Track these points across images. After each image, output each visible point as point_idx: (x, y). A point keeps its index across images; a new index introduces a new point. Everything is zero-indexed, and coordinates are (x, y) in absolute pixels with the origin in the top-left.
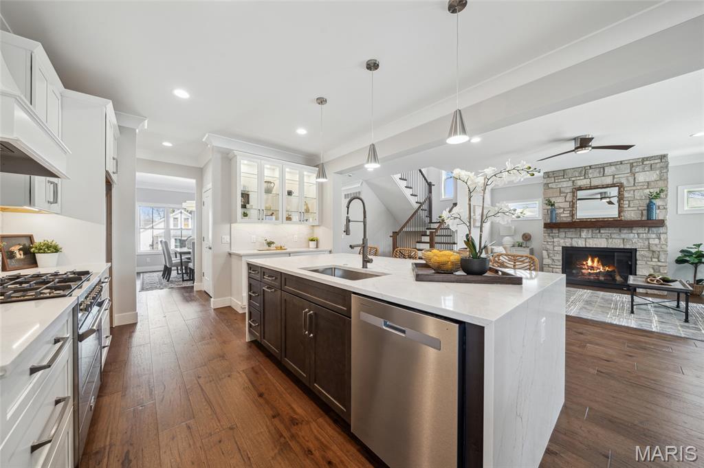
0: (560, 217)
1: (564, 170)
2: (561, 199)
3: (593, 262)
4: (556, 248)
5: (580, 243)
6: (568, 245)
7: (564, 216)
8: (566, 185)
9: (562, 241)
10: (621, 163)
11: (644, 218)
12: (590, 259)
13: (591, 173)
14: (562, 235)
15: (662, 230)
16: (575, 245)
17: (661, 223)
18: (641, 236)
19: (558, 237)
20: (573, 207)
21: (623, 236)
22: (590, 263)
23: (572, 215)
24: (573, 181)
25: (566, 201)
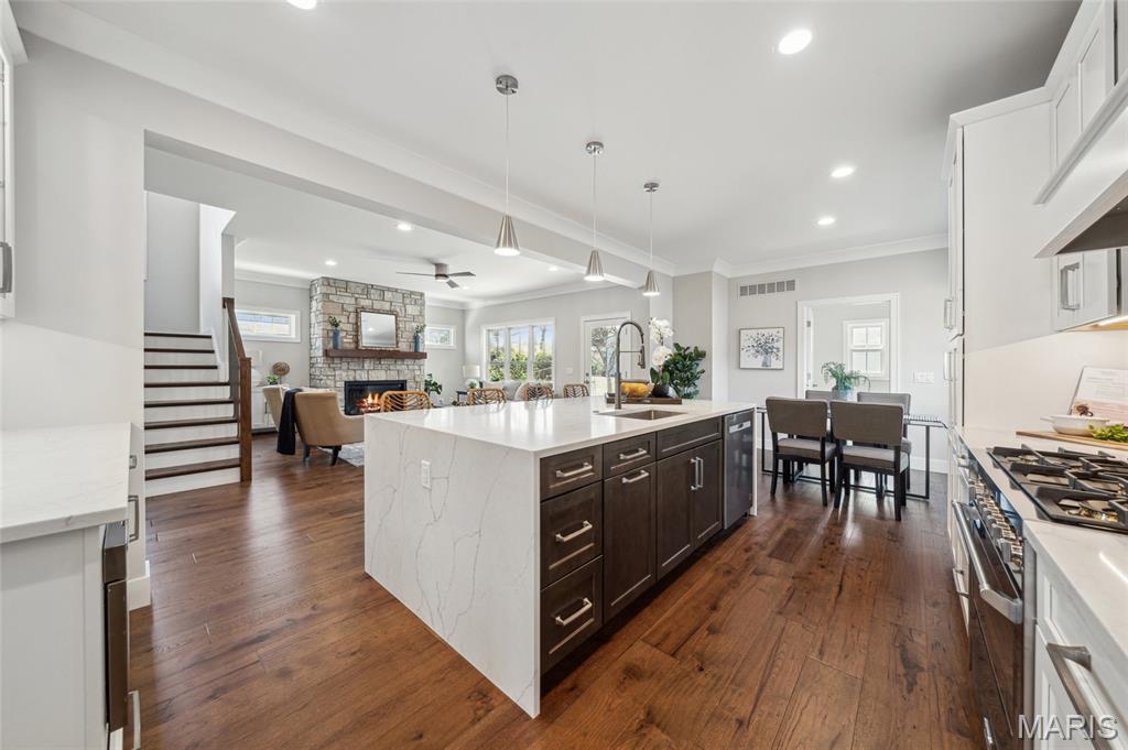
0: (343, 342)
1: (347, 282)
2: (344, 319)
3: (373, 398)
4: (338, 384)
5: (362, 376)
6: (351, 379)
7: (346, 341)
8: (349, 301)
9: (344, 374)
10: (396, 291)
11: (412, 350)
12: (370, 396)
13: (374, 294)
14: (345, 366)
15: (421, 361)
16: (358, 379)
17: (424, 356)
18: (411, 367)
19: (340, 368)
20: (357, 331)
21: (398, 367)
22: (370, 400)
23: (357, 342)
24: (356, 299)
25: (348, 323)
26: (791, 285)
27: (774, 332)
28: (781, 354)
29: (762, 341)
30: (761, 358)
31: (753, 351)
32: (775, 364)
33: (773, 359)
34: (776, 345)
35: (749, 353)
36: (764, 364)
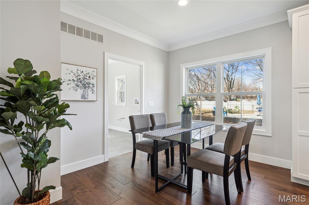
26: (100, 39)
27: (90, 70)
28: (95, 89)
29: (81, 77)
30: (80, 92)
31: (73, 85)
32: (91, 96)
33: (90, 93)
34: (92, 81)
35: (69, 86)
36: (83, 96)
